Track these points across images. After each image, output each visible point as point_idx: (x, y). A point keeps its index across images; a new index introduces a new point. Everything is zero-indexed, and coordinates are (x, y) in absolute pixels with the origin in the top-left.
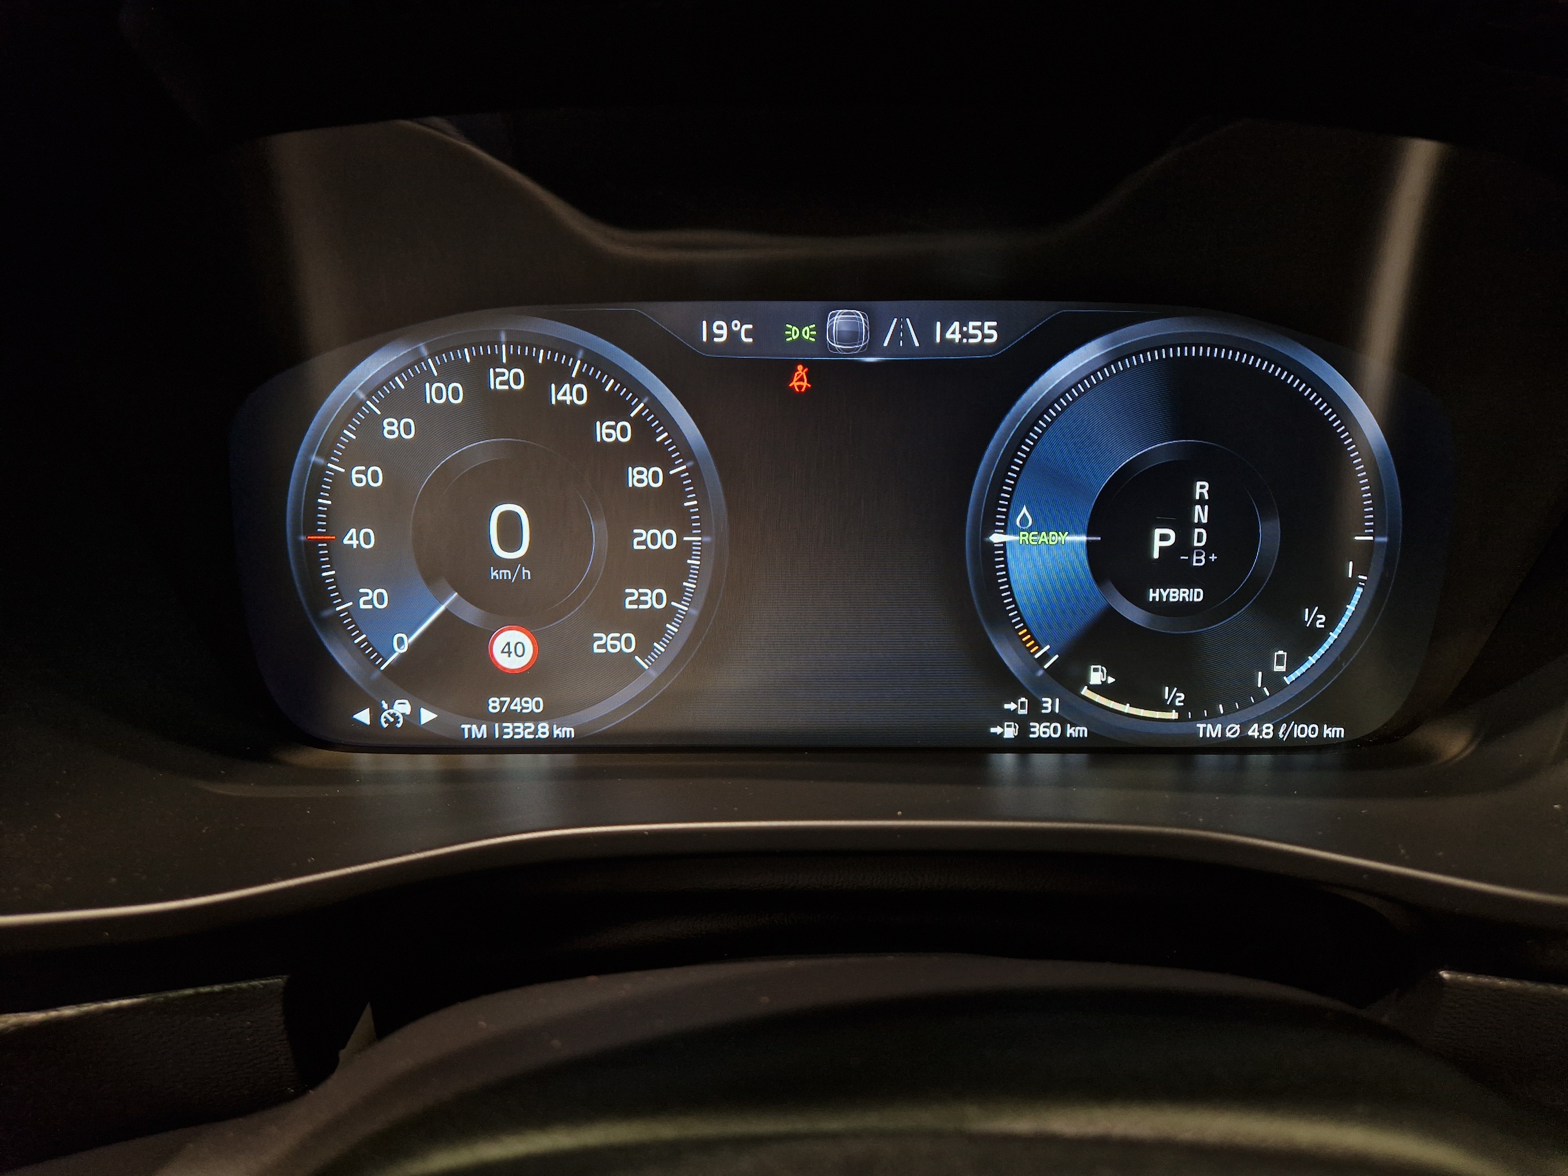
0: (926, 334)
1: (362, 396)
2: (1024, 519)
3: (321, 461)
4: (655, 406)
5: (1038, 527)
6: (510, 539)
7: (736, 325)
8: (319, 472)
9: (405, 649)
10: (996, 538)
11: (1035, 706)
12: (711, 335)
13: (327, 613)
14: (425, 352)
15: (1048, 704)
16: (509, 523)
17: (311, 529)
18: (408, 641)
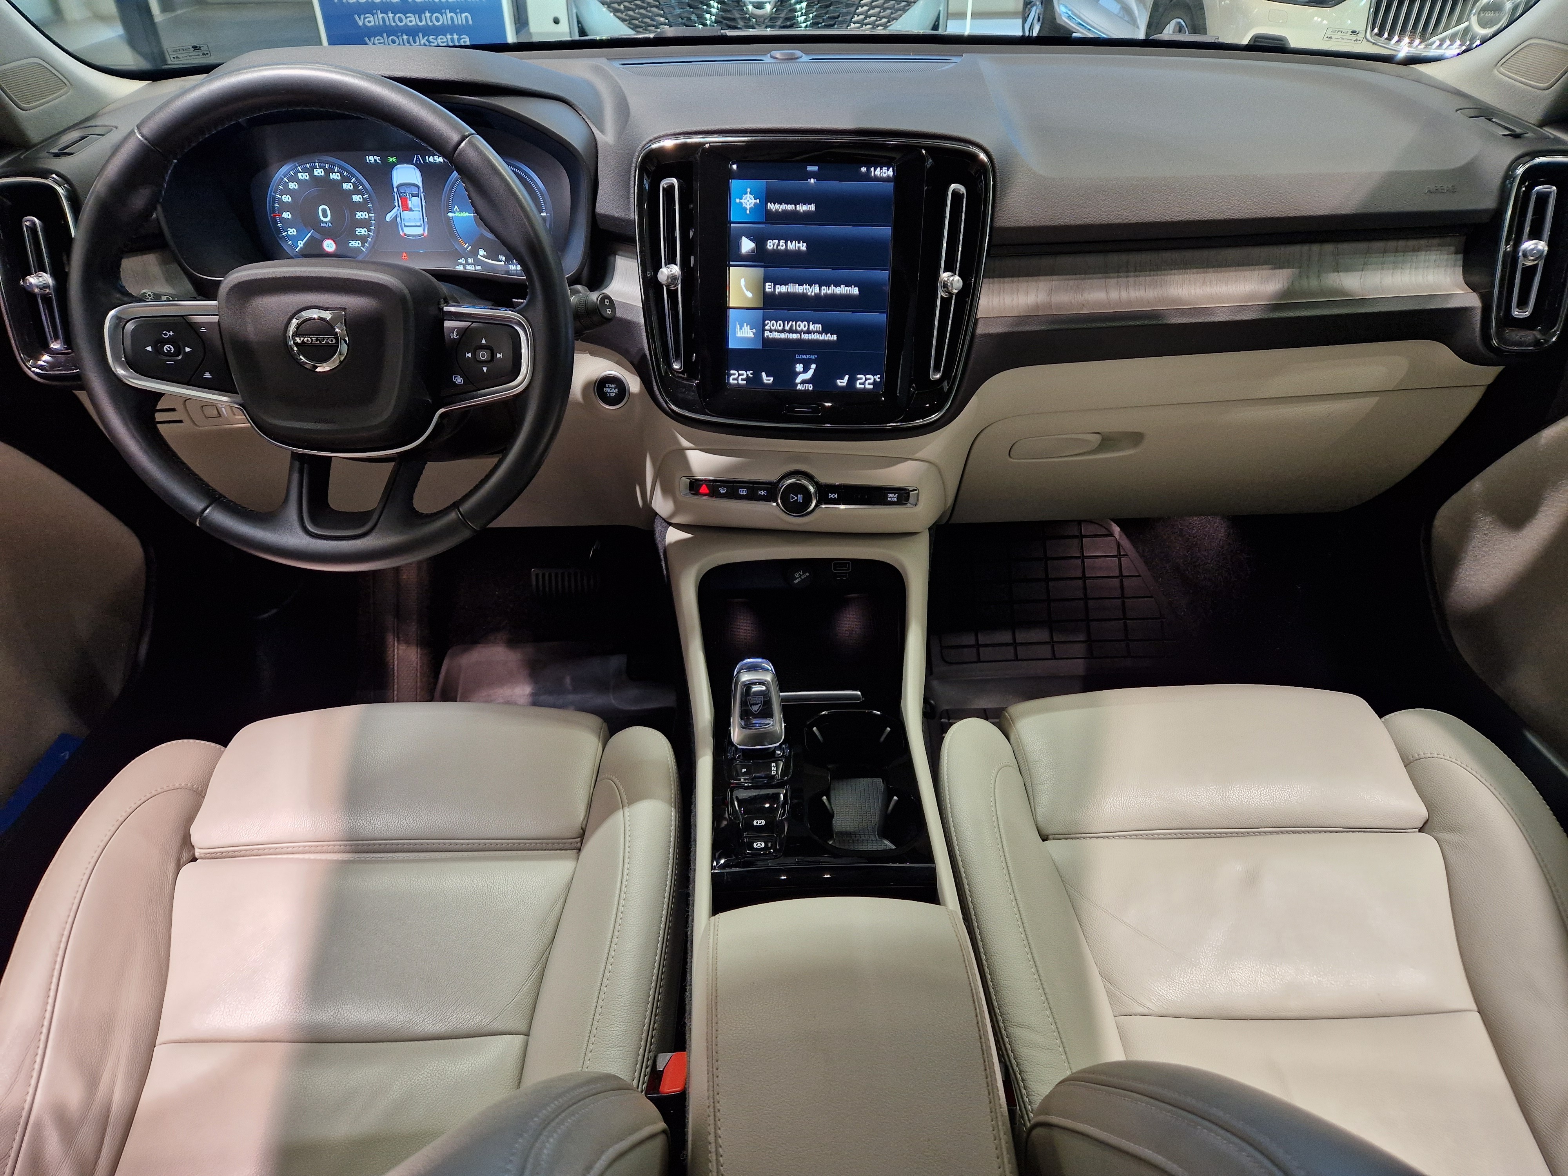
0: (424, 160)
1: (283, 177)
2: (456, 210)
3: (274, 194)
4: (357, 178)
5: (461, 211)
6: (325, 216)
7: (375, 157)
8: (274, 197)
9: (302, 245)
10: (450, 214)
11: (466, 260)
12: (370, 160)
13: (281, 235)
14: (297, 165)
15: (470, 261)
16: (324, 211)
17: (274, 213)
18: (302, 243)
